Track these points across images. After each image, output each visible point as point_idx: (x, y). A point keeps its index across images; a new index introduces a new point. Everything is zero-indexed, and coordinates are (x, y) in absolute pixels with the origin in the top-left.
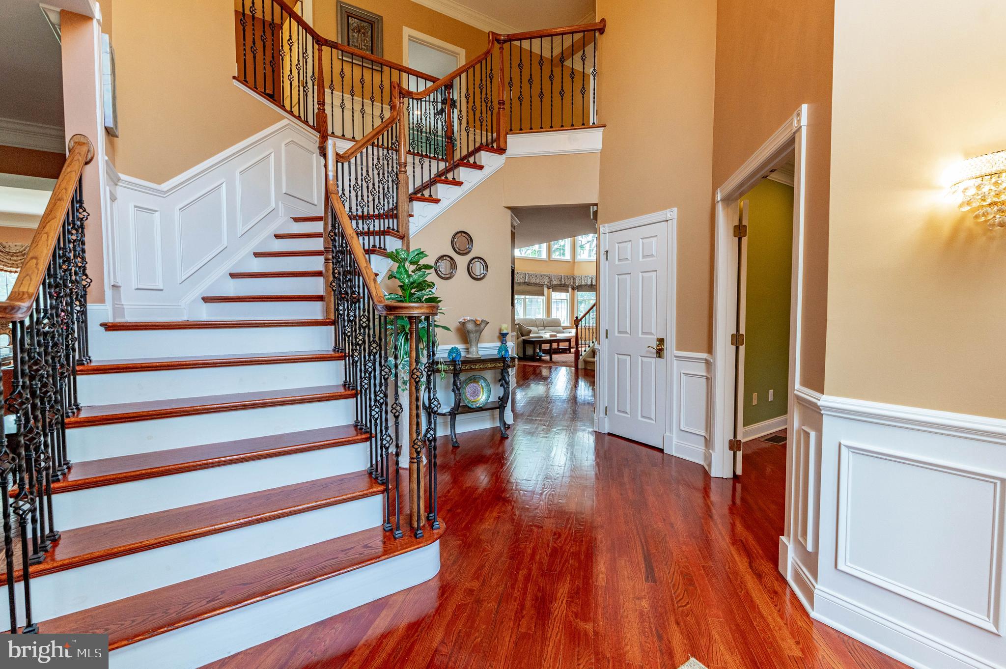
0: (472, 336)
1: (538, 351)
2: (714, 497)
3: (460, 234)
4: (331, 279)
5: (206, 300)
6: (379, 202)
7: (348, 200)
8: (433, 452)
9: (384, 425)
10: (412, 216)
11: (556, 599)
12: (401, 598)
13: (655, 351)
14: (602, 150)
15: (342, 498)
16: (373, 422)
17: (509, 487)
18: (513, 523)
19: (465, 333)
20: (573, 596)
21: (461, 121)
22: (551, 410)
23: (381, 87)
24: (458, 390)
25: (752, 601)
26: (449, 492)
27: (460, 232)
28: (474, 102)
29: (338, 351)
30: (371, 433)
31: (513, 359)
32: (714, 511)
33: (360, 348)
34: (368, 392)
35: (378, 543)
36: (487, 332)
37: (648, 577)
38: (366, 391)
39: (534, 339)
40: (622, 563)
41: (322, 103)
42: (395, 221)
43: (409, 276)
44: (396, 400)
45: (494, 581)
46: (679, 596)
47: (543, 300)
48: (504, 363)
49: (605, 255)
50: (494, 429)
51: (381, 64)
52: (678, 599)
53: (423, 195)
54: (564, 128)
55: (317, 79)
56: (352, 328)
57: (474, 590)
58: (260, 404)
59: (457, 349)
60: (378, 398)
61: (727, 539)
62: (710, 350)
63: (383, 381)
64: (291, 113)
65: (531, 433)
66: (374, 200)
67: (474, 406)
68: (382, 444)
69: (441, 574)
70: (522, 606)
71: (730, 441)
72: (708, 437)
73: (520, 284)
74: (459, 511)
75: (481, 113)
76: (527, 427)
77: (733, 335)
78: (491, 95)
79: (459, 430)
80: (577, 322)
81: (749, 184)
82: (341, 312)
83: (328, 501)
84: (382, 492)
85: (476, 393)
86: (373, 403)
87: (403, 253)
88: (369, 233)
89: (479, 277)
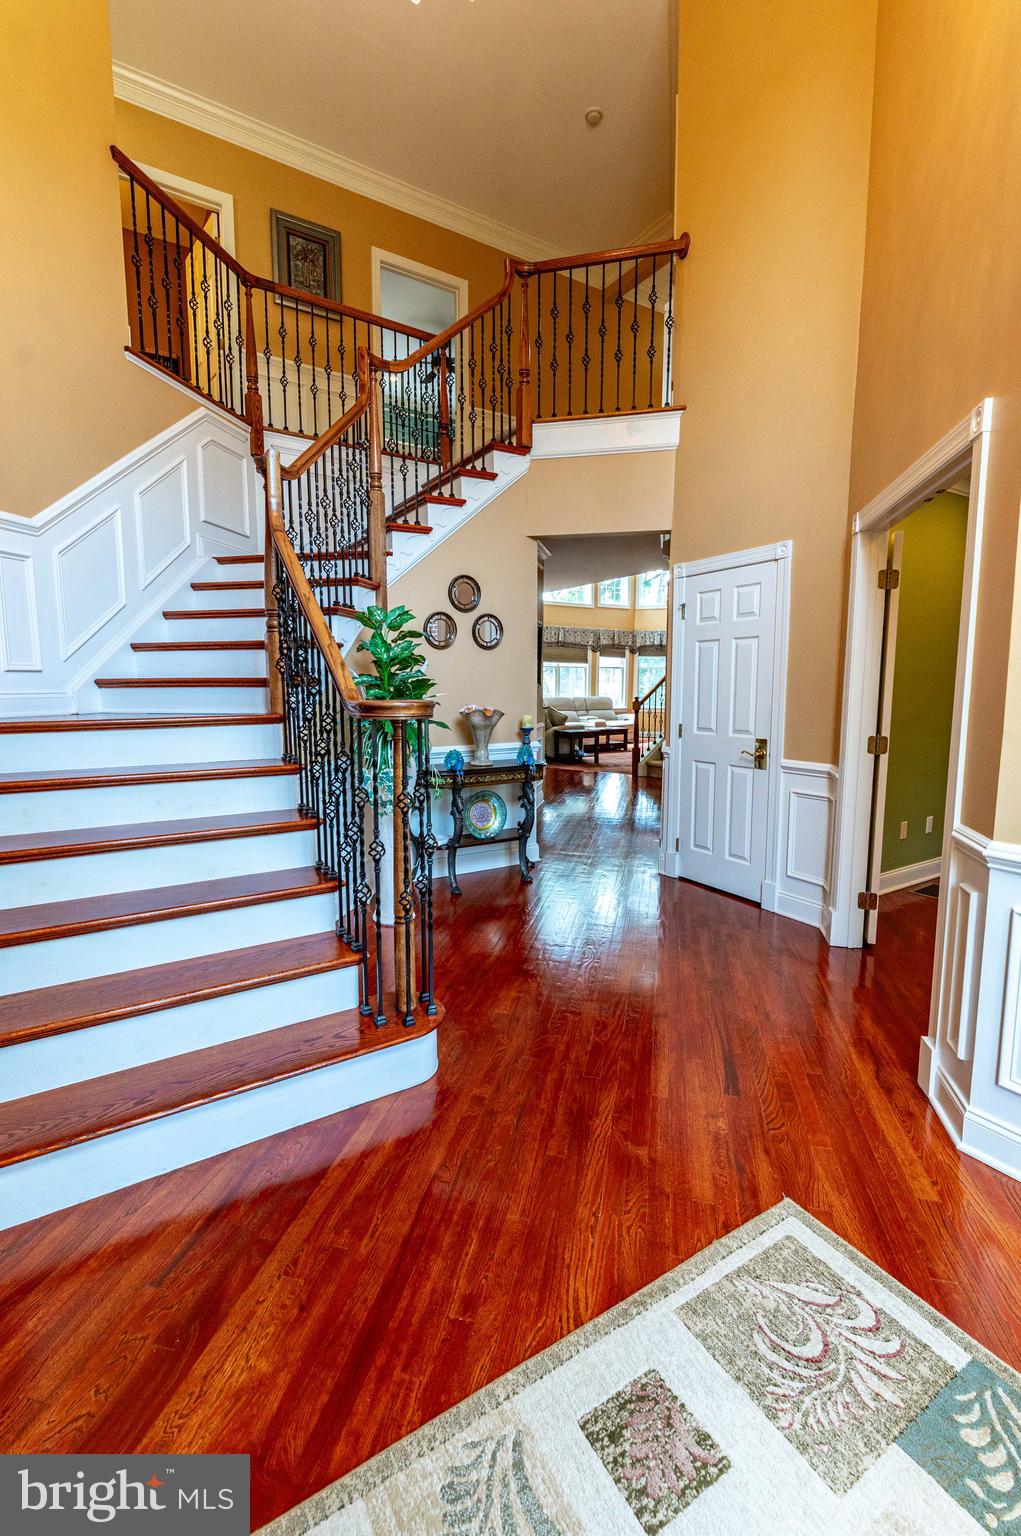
0: (480, 734)
1: (577, 748)
2: (833, 976)
3: (461, 580)
4: (278, 656)
5: (101, 683)
6: (343, 537)
7: (298, 537)
8: (427, 910)
9: (359, 871)
10: (391, 554)
11: (598, 1114)
12: (387, 1105)
13: (753, 758)
14: (678, 447)
15: (303, 970)
16: (343, 865)
17: (533, 954)
18: (539, 1006)
19: (470, 729)
20: (620, 1111)
21: (462, 405)
22: (596, 841)
23: (341, 351)
24: (460, 813)
25: (875, 1125)
26: (447, 960)
27: (462, 577)
28: (482, 374)
29: (290, 761)
30: (340, 881)
31: (540, 767)
32: (831, 998)
33: (323, 760)
34: (335, 821)
35: (352, 1031)
36: (501, 727)
37: (728, 1088)
38: (331, 821)
39: (571, 731)
40: (693, 1067)
41: (253, 378)
42: (366, 561)
43: (388, 648)
44: (376, 837)
45: (512, 1088)
46: (771, 1113)
47: (585, 669)
48: (526, 774)
49: (681, 612)
50: (511, 868)
51: (340, 313)
52: (770, 1120)
53: (406, 521)
54: (621, 413)
55: (245, 342)
56: (310, 730)
57: (484, 1099)
58: (187, 838)
59: (458, 753)
60: (350, 833)
61: (847, 1036)
62: (835, 758)
63: (357, 810)
64: (209, 397)
65: (565, 876)
66: (335, 534)
67: (483, 837)
68: (356, 897)
69: (440, 1076)
70: (551, 1121)
71: (861, 896)
72: (827, 888)
73: (550, 644)
74: (462, 988)
75: (494, 391)
76: (561, 866)
77: (870, 738)
78: (509, 362)
79: (461, 870)
80: (637, 705)
81: (904, 509)
82: (293, 706)
83: (285, 974)
84: (358, 963)
85: (485, 818)
86: (342, 840)
87: (379, 612)
88: (328, 582)
89: (489, 645)
